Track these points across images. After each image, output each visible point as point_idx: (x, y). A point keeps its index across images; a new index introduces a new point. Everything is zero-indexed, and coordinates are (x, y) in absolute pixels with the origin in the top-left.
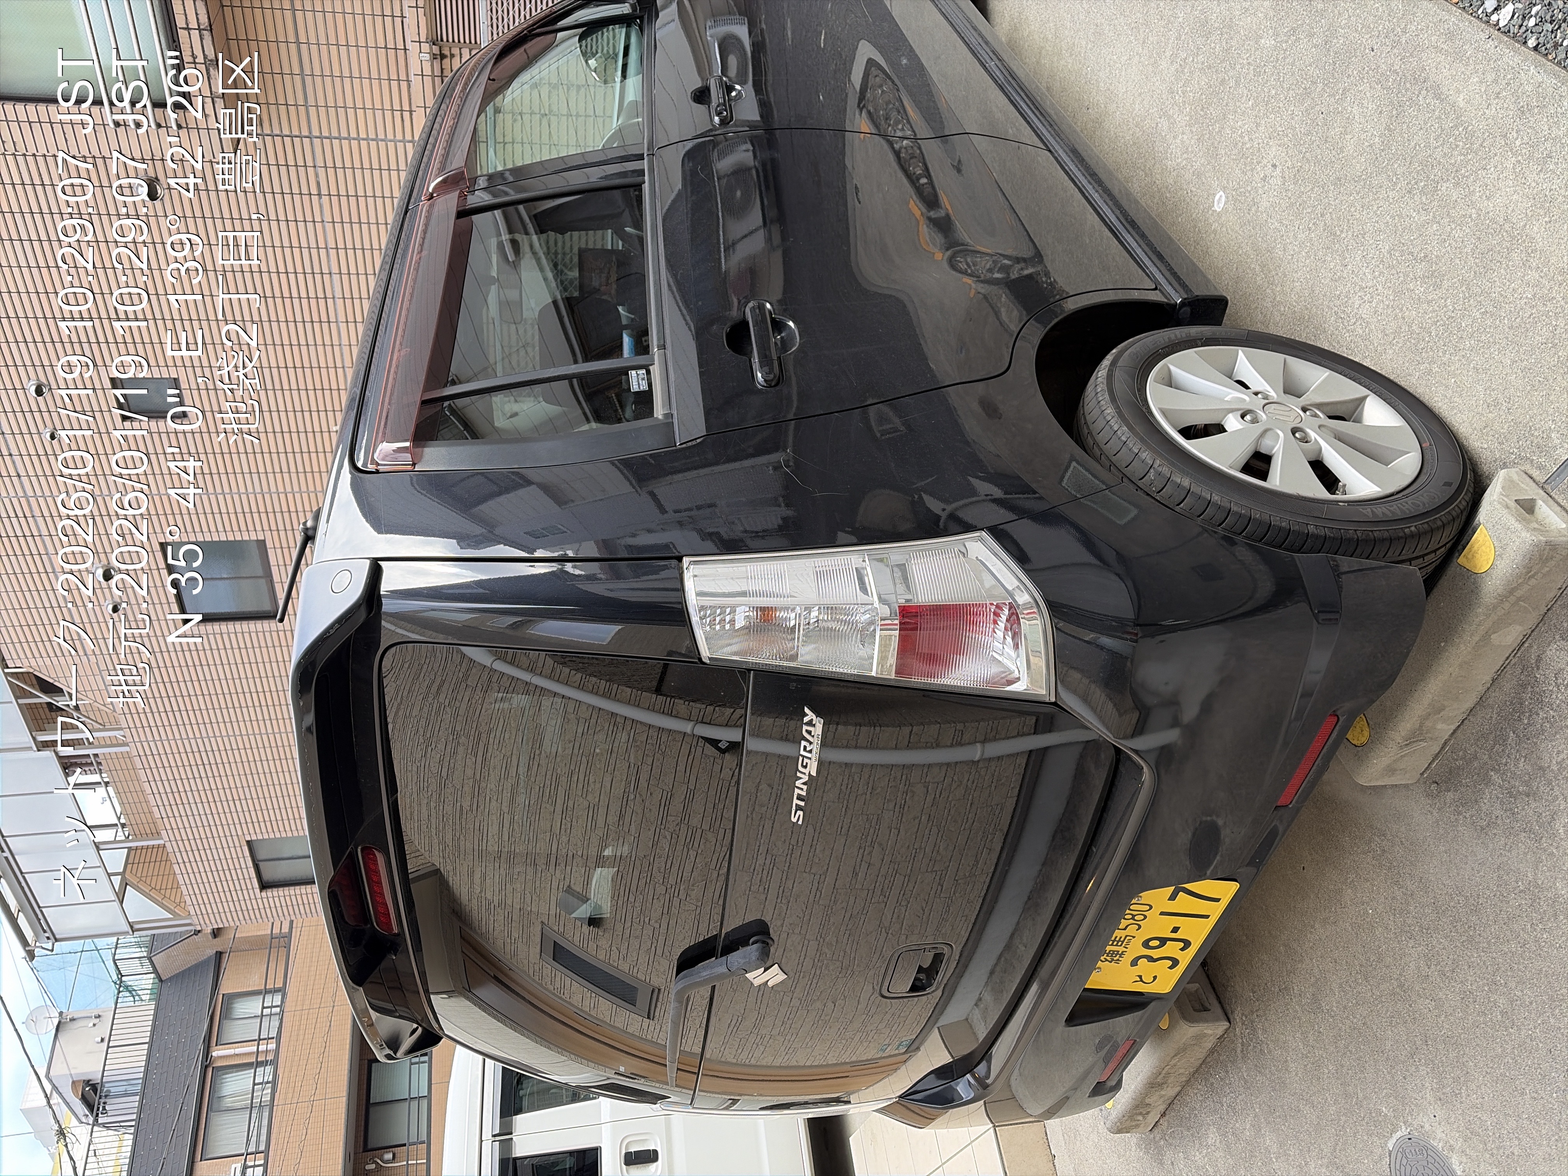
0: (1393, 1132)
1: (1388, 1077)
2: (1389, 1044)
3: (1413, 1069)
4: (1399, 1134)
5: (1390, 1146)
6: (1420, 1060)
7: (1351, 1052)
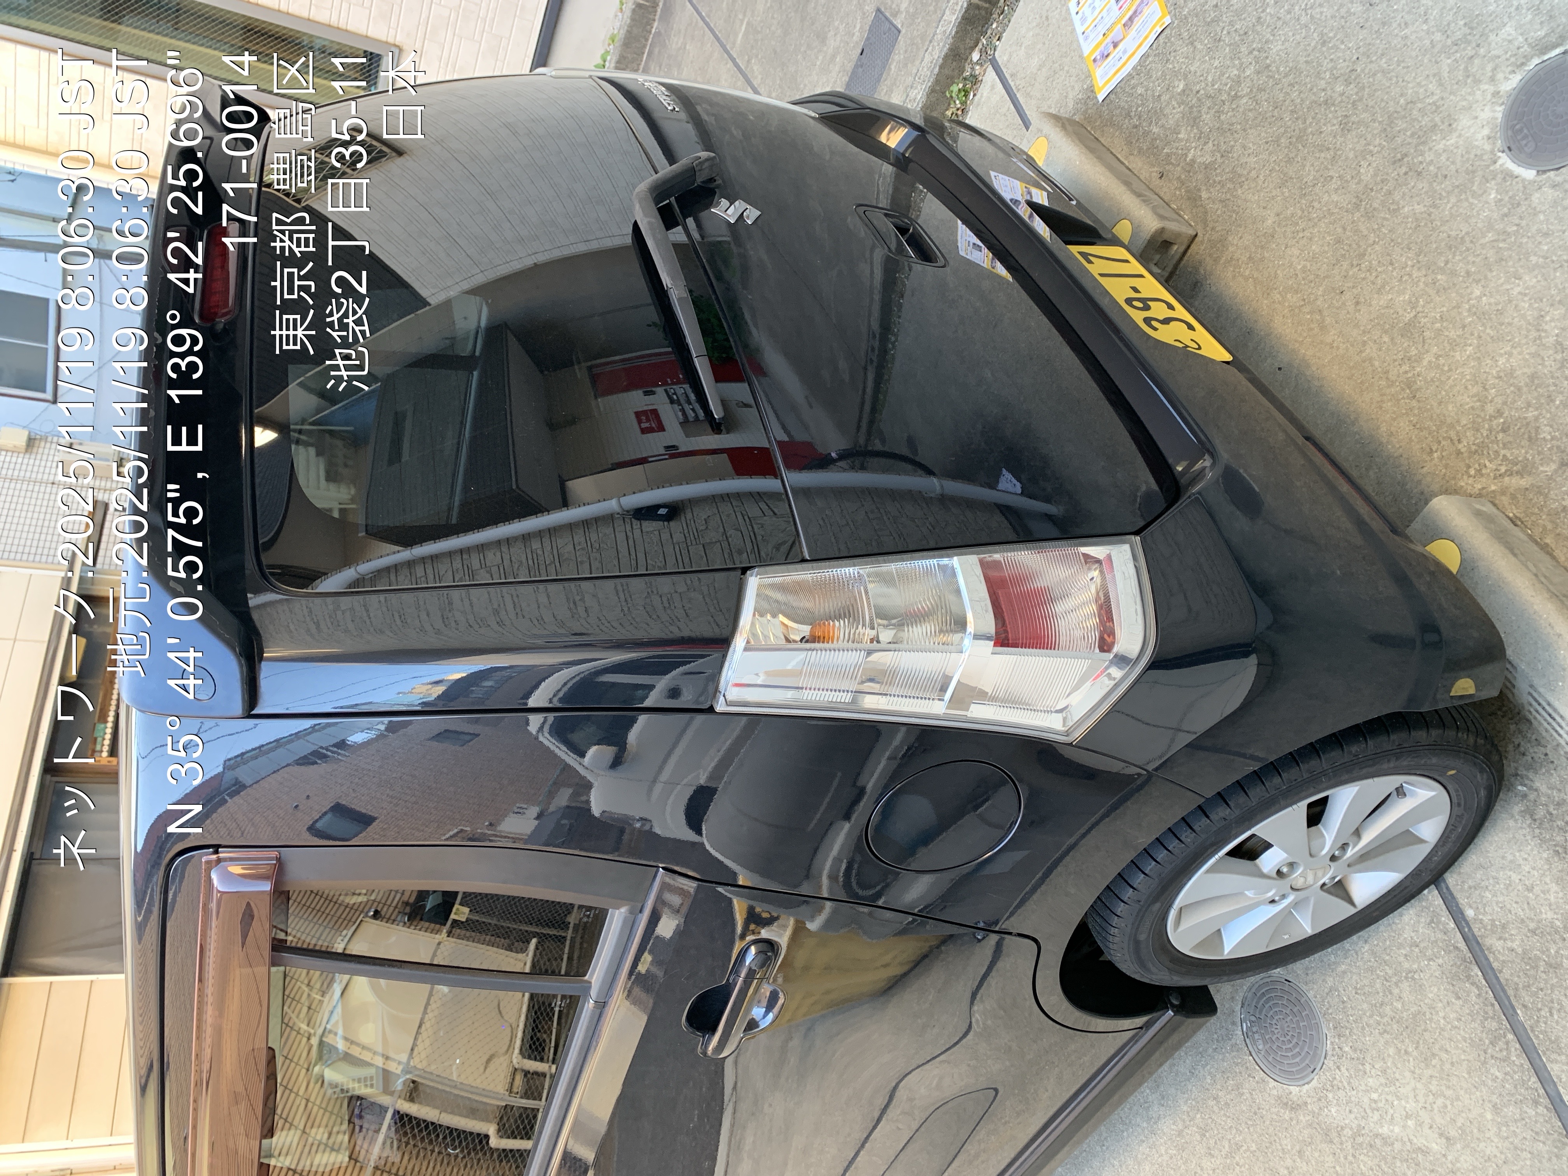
0: (1510, 175)
1: (1453, 200)
2: (1419, 208)
3: (1432, 168)
4: (1511, 165)
5: (1530, 174)
7: (1447, 263)
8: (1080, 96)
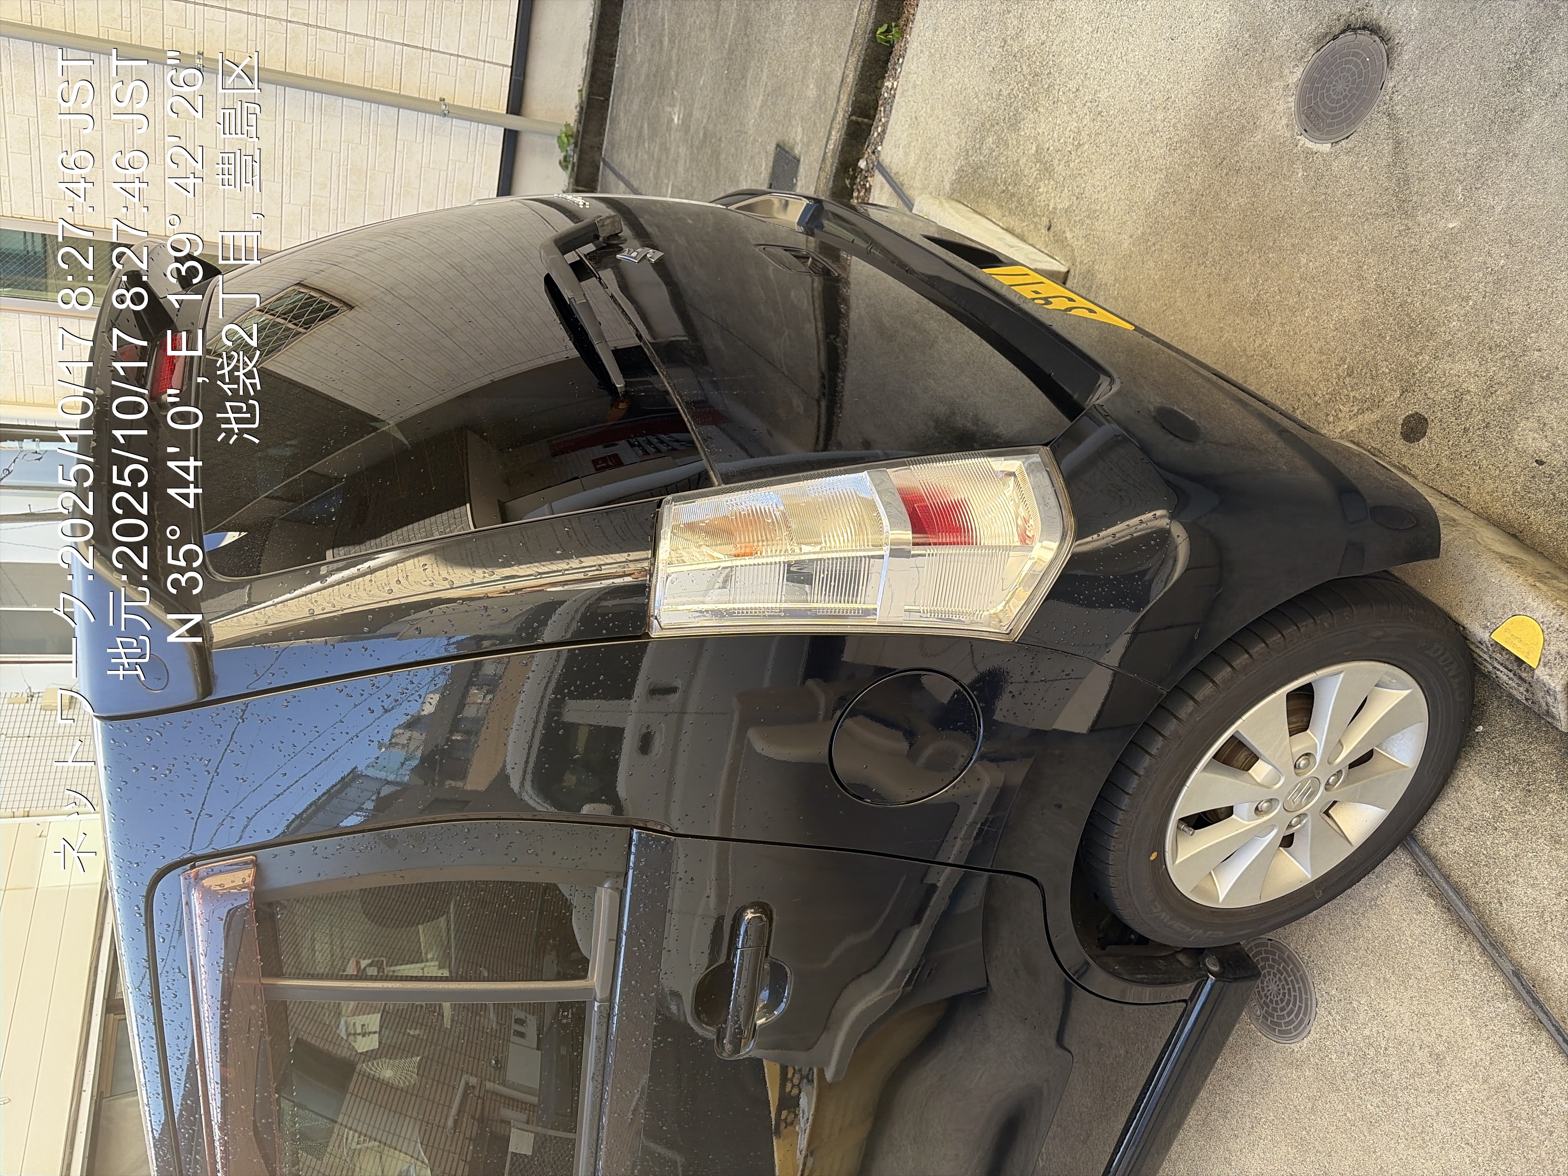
0: (1310, 153)
1: (1269, 186)
2: (1243, 201)
3: (1247, 164)
4: (1309, 144)
5: (1326, 147)
6: (1237, 162)
8: (954, 178)
